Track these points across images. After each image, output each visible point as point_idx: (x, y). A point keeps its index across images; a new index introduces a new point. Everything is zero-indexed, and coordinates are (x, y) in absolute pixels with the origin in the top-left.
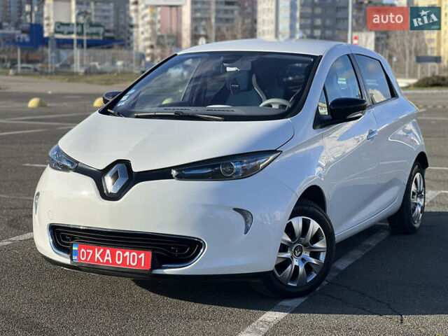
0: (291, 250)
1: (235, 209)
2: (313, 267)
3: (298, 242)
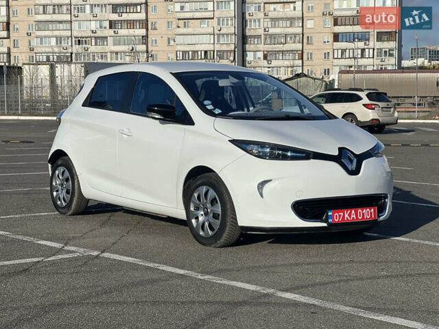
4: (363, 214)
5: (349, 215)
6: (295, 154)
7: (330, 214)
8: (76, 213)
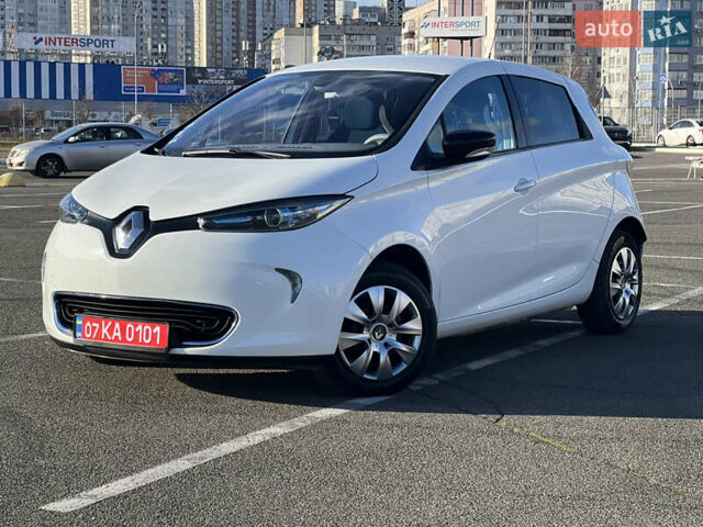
0: (369, 331)
1: (278, 270)
2: (402, 356)
3: (379, 320)
4: (137, 334)
5: (109, 331)
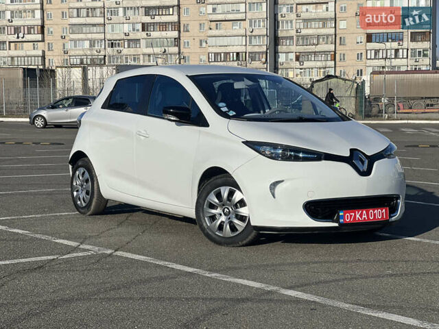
4: (375, 215)
5: (360, 216)
6: (306, 155)
7: (341, 214)
8: (95, 214)
